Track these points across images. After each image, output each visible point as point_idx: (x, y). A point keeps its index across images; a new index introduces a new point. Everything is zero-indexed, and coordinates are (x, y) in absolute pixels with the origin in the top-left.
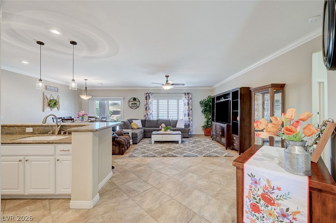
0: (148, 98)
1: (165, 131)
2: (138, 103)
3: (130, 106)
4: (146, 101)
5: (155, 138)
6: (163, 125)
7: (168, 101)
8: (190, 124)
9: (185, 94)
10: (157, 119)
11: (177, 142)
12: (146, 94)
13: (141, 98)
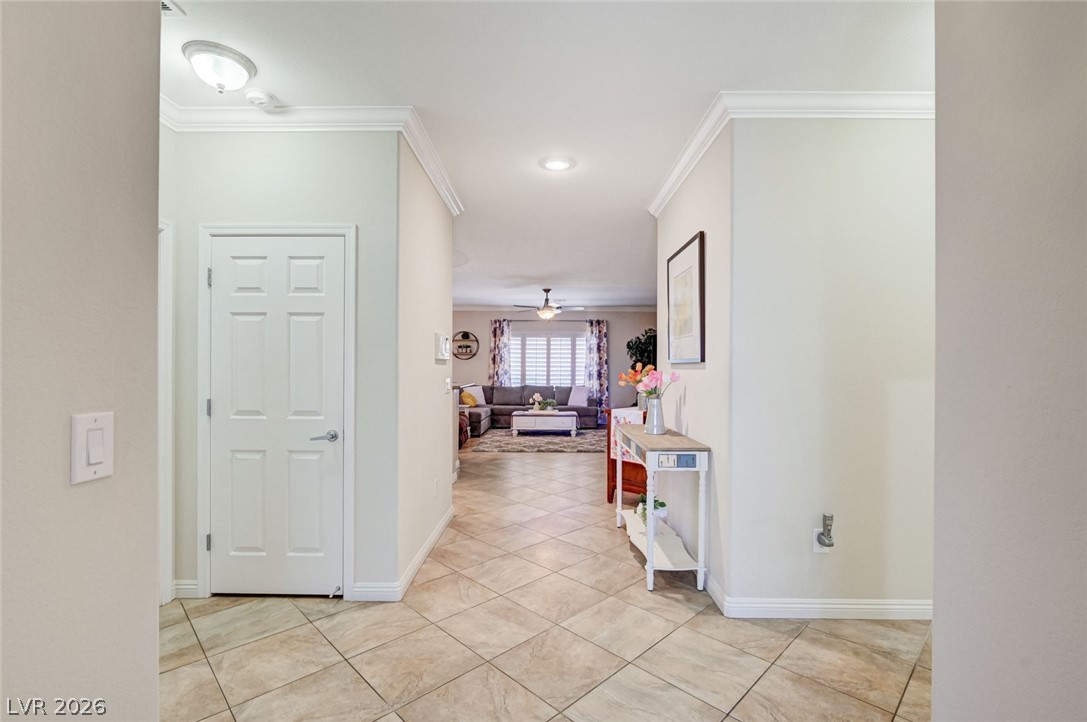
0: (498, 332)
1: (541, 409)
2: (474, 346)
3: (456, 352)
4: (493, 339)
5: (519, 422)
6: (537, 397)
7: (549, 341)
8: (604, 398)
9: (591, 323)
10: (519, 385)
11: (567, 433)
12: (495, 322)
13: (482, 332)
